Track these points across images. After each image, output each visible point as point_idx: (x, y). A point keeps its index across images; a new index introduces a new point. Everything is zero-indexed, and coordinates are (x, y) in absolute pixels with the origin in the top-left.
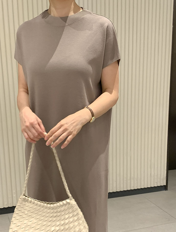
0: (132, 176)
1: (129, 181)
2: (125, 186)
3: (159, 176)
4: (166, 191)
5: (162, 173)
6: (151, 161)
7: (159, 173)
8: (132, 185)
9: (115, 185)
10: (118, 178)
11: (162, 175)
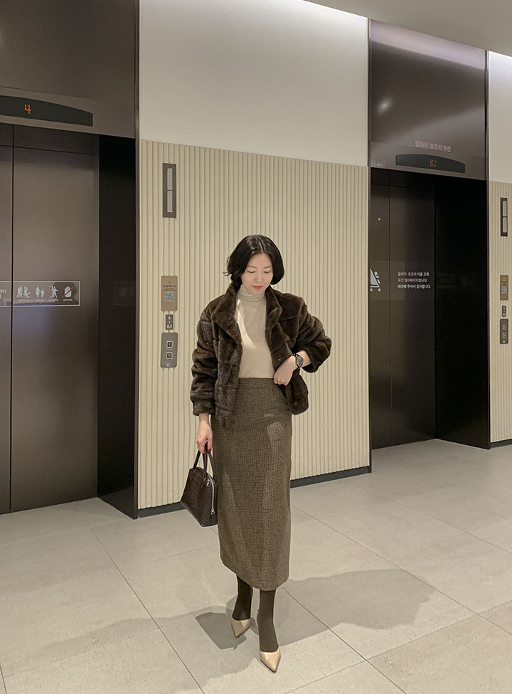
0: (331, 454)
1: (326, 462)
2: (322, 469)
3: (361, 454)
4: (371, 474)
5: (365, 450)
6: (351, 433)
7: (361, 450)
8: (331, 467)
9: (310, 468)
10: (314, 458)
11: (365, 453)
